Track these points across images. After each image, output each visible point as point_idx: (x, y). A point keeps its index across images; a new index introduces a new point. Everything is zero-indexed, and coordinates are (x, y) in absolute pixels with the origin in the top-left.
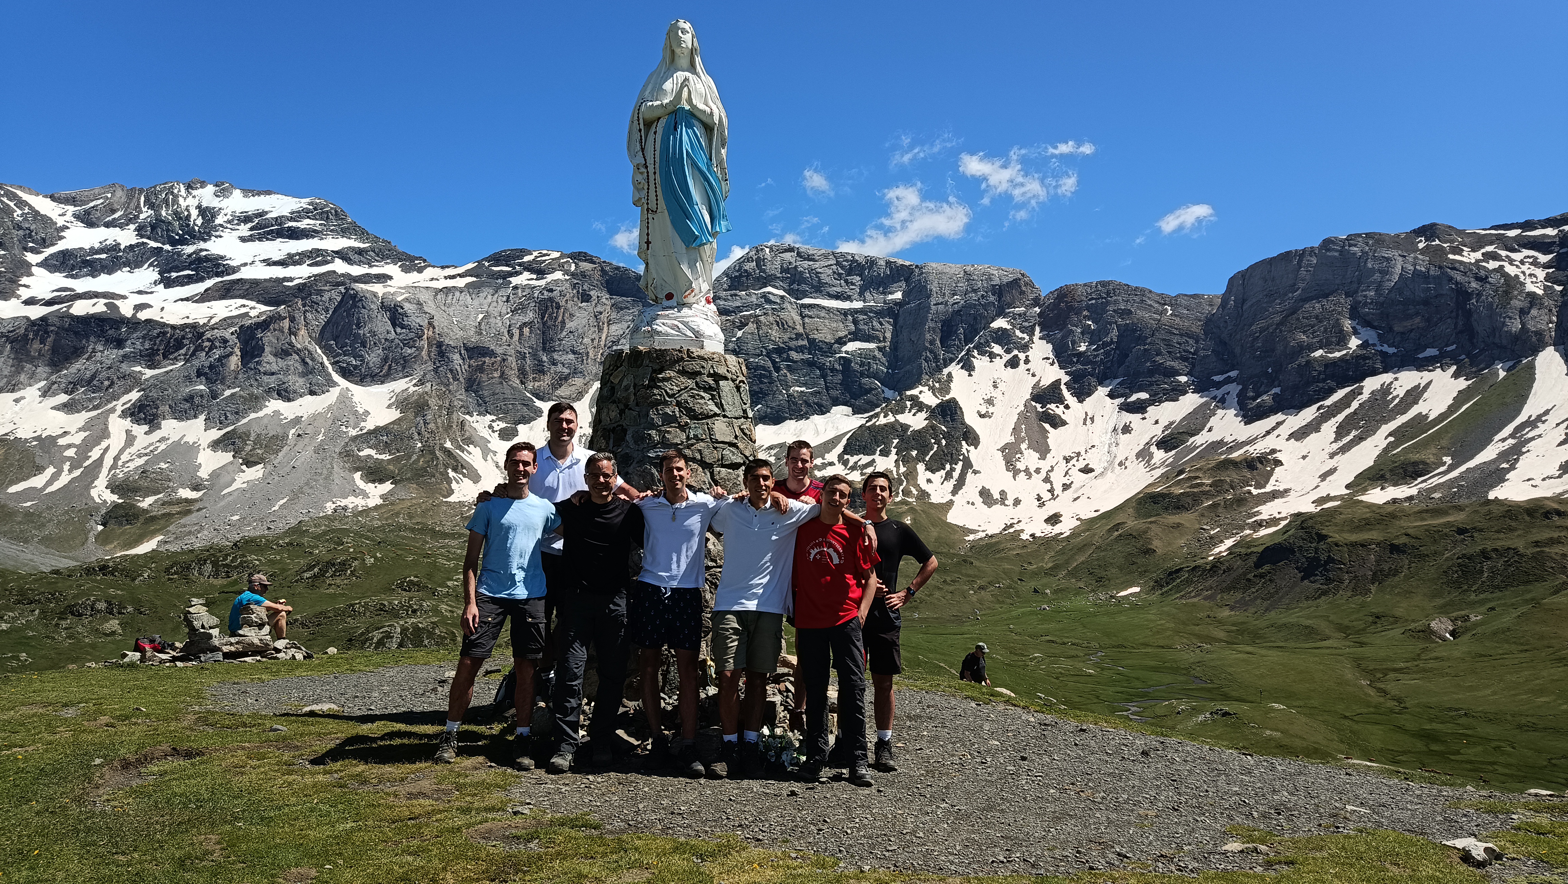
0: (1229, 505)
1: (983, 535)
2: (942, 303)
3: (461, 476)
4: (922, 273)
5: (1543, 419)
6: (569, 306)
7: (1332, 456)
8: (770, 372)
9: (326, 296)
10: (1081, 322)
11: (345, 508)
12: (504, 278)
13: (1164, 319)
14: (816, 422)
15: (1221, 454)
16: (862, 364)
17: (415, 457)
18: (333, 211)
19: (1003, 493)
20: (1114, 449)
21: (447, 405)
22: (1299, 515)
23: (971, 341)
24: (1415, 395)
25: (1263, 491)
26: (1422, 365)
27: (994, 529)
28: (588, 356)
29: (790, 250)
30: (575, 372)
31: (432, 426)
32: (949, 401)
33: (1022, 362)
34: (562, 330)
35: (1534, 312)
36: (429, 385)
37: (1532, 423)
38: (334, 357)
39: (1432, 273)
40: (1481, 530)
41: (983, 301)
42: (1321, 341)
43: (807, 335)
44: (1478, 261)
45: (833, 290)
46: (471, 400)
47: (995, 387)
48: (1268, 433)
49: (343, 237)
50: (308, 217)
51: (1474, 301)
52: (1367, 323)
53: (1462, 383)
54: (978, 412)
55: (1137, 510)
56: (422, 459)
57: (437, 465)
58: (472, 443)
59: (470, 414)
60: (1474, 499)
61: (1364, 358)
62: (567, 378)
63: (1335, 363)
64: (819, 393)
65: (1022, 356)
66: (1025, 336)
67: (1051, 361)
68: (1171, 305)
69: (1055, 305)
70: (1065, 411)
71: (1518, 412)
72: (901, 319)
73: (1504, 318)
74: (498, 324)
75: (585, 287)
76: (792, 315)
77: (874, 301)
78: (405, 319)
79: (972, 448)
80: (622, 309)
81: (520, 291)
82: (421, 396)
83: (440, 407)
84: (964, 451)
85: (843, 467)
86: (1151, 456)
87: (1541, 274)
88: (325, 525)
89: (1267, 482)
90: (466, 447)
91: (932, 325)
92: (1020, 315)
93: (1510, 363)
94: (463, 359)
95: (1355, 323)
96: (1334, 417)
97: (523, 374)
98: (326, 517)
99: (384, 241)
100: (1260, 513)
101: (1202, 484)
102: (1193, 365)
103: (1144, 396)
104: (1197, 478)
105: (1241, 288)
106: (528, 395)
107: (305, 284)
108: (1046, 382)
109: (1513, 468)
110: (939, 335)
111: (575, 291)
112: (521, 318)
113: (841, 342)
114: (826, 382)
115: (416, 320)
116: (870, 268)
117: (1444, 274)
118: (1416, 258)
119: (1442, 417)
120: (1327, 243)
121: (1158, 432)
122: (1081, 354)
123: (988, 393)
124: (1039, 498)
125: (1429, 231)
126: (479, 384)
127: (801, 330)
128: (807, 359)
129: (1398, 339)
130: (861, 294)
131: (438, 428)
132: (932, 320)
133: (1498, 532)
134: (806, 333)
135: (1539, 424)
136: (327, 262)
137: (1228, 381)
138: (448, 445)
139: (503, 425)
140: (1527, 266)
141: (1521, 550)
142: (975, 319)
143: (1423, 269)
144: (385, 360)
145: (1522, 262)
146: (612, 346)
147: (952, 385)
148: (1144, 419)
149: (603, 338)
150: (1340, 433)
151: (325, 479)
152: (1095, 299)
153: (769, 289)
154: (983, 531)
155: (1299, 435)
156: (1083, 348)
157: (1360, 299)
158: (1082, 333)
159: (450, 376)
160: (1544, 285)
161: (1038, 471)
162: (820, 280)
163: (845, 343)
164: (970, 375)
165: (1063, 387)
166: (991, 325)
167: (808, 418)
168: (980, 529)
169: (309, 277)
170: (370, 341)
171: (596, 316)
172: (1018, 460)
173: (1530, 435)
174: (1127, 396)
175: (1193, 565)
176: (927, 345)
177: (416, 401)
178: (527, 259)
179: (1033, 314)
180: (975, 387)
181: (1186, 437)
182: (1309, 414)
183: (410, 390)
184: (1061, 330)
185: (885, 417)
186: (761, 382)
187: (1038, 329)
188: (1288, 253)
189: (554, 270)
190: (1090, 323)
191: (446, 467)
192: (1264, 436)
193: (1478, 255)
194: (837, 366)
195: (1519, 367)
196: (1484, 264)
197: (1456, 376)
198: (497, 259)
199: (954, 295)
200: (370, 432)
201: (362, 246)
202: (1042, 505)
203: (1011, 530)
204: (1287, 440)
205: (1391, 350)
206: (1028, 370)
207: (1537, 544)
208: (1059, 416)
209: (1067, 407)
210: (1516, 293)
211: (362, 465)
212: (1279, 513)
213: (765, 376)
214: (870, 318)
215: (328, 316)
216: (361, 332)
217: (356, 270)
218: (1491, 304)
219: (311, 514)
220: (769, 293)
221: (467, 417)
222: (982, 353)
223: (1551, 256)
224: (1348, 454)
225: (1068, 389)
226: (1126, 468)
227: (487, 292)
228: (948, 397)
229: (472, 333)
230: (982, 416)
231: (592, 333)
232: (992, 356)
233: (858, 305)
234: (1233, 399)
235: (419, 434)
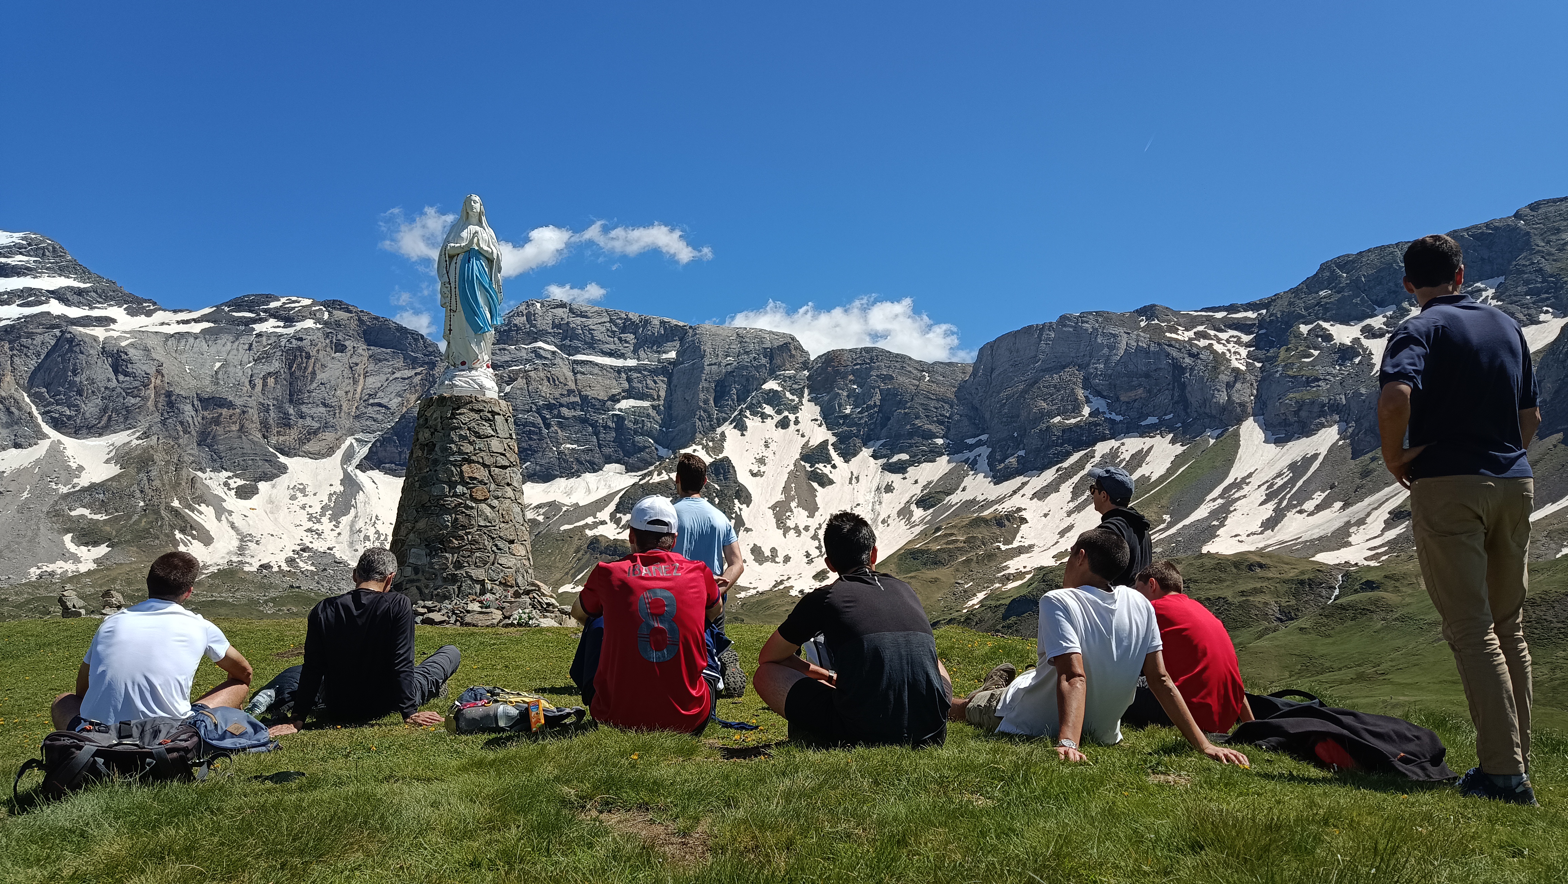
0: (980, 561)
1: (753, 592)
2: (715, 364)
3: (189, 538)
4: (696, 334)
5: (1247, 481)
6: (321, 356)
7: (1069, 514)
8: (540, 428)
9: (38, 339)
10: (846, 385)
11: (52, 574)
12: (247, 325)
13: (923, 385)
14: (588, 480)
15: (974, 512)
16: (636, 422)
17: (135, 517)
18: (51, 248)
19: (774, 551)
20: (877, 507)
21: (175, 461)
22: (1041, 568)
23: (745, 402)
24: (1139, 458)
25: (1010, 546)
26: (1145, 432)
27: (765, 586)
28: (341, 409)
29: (562, 305)
30: (326, 426)
31: (157, 483)
32: (722, 460)
33: (792, 423)
34: (312, 381)
35: (1238, 386)
36: (155, 438)
37: (1238, 485)
38: (45, 406)
39: (1152, 349)
40: (1195, 581)
41: (755, 363)
42: (1059, 408)
43: (580, 392)
44: (1190, 339)
45: (606, 348)
46: (204, 454)
47: (767, 446)
48: (1015, 492)
49: (60, 275)
50: (21, 253)
51: (1188, 375)
52: (1099, 394)
53: (1179, 449)
54: (751, 471)
55: (899, 566)
56: (145, 520)
57: (161, 526)
58: (204, 502)
59: (203, 470)
60: (1190, 553)
61: (1096, 424)
62: (315, 433)
63: (1070, 429)
64: (591, 450)
65: (792, 417)
66: (795, 397)
67: (819, 422)
68: (929, 372)
69: (823, 369)
70: (832, 470)
71: (1226, 475)
72: (675, 378)
73: (1214, 390)
74: (239, 374)
75: (339, 337)
76: (563, 370)
77: (648, 359)
78: (129, 366)
79: (744, 506)
80: (380, 361)
81: (264, 339)
82: (145, 450)
83: (168, 463)
84: (737, 509)
85: (615, 526)
86: (911, 514)
87: (1244, 352)
88: (28, 593)
89: (1014, 538)
90: (197, 506)
91: (706, 385)
92: (790, 378)
93: (1219, 431)
94: (196, 411)
95: (1087, 393)
96: (1071, 478)
97: (265, 427)
98: (30, 584)
99: (108, 281)
100: (1007, 567)
101: (956, 541)
102: (948, 429)
103: (904, 457)
104: (952, 535)
105: (989, 358)
106: (271, 450)
107: (13, 326)
108: (815, 442)
109: (1222, 525)
110: (713, 395)
111: (328, 341)
112: (265, 367)
113: (615, 399)
114: (598, 440)
115: (141, 366)
116: (644, 326)
117: (1162, 350)
118: (1138, 335)
119: (1162, 479)
120: (1063, 319)
121: (917, 491)
122: (846, 417)
123: (760, 452)
124: (808, 555)
125: (1148, 311)
126: (214, 437)
127: (573, 387)
128: (579, 417)
129: (1124, 408)
130: (635, 351)
131: (164, 485)
132: (706, 380)
133: (1210, 582)
134: (578, 390)
135: (1244, 486)
136: (41, 303)
137: (980, 444)
138: (176, 504)
139: (240, 482)
140: (1232, 344)
141: (1230, 599)
142: (748, 380)
143: (1145, 345)
144: (104, 410)
145: (1228, 341)
146: (368, 399)
147: (725, 444)
148: (905, 478)
149: (359, 390)
150: (1076, 493)
151: (30, 541)
152: (860, 364)
153: (540, 344)
154: (754, 588)
155: (1041, 495)
156: (848, 411)
157: (1092, 371)
158: (848, 396)
159: (179, 428)
160: (1247, 362)
161: (807, 528)
162: (593, 336)
163: (618, 401)
164: (743, 435)
165: (830, 448)
166: (763, 387)
167: (579, 476)
168: (751, 586)
169: (19, 319)
170: (88, 389)
171: (351, 368)
172: (788, 518)
173: (1236, 496)
174: (889, 457)
175: (949, 617)
176: (701, 404)
177: (139, 456)
178: (273, 305)
179: (802, 377)
180: (747, 446)
181: (942, 496)
182: (1049, 475)
183: (133, 443)
184: (828, 393)
185: (659, 475)
186: (530, 439)
187: (806, 391)
188: (1030, 327)
189: (304, 318)
190: (855, 387)
191: (173, 527)
192: (1011, 495)
193: (1191, 334)
194: (610, 424)
195: (1226, 434)
196: (1196, 342)
197: (1173, 442)
198: (238, 304)
199: (727, 356)
200: (84, 490)
201: (82, 285)
202: (810, 562)
203: (781, 587)
204: (1031, 499)
205: (1119, 418)
206: (798, 431)
207: (1243, 594)
208: (827, 476)
209: (834, 467)
210: (1223, 368)
211: (73, 526)
212: (1025, 567)
213: (534, 433)
214: (645, 376)
215: (40, 361)
216: (77, 379)
217: (74, 312)
218: (1202, 377)
219: (12, 581)
220: (540, 348)
221: (199, 473)
222: (754, 414)
223: (1252, 336)
224: (1083, 513)
225: (835, 450)
226: (888, 525)
227: (225, 338)
228: (721, 456)
229: (207, 382)
230: (754, 475)
231: (347, 385)
232: (764, 416)
233: (632, 363)
234: (983, 462)
235: (142, 492)
